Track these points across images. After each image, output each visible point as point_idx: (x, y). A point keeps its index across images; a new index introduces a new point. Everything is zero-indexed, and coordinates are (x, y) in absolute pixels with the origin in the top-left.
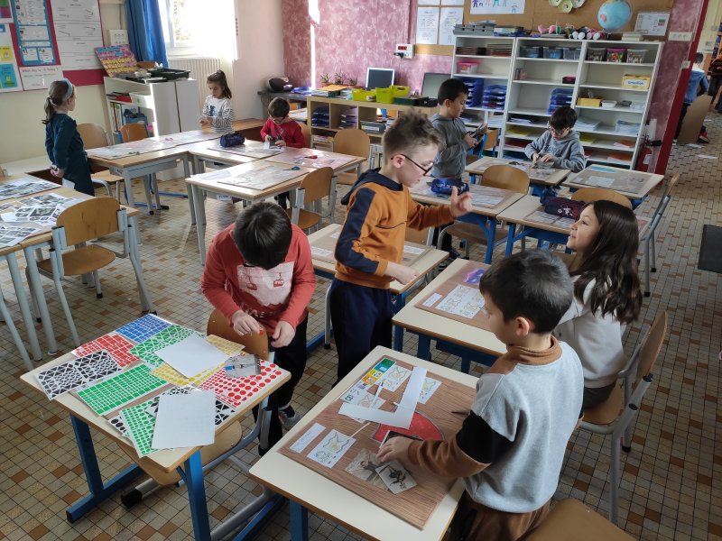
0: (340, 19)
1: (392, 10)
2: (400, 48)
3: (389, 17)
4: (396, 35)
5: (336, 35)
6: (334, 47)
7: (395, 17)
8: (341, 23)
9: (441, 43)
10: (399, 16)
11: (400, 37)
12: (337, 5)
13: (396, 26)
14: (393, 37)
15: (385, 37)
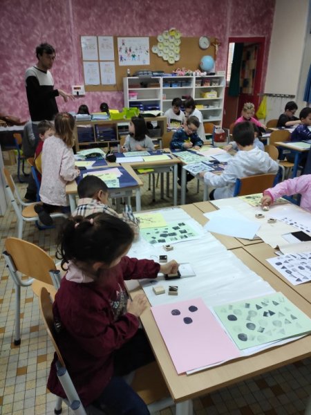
0: (19, 72)
1: (63, 64)
2: (75, 88)
3: (62, 69)
4: (69, 81)
5: (17, 83)
6: (16, 91)
7: (66, 69)
8: (21, 74)
9: (103, 83)
10: (69, 68)
11: (72, 81)
12: (15, 62)
13: (68, 74)
14: (67, 82)
15: (60, 82)
